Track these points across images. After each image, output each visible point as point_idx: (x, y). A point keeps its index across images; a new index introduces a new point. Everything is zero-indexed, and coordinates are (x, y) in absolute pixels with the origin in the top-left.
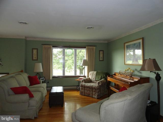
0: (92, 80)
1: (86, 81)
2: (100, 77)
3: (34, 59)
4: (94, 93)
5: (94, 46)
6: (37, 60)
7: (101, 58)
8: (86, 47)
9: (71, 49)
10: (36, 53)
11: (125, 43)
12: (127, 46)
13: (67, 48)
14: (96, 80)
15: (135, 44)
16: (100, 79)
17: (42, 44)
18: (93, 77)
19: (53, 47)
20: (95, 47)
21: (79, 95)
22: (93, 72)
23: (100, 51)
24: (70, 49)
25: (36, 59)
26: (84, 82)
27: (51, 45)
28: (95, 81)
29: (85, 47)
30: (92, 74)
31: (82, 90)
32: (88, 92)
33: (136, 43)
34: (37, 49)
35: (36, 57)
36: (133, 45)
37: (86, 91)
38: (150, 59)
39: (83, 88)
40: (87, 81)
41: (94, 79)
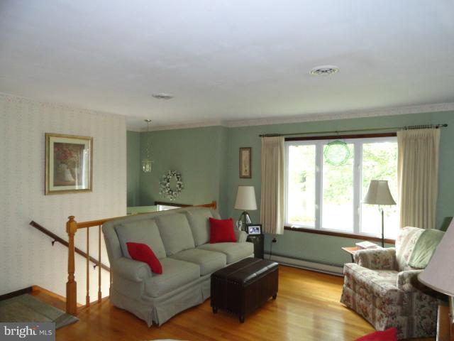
1: (370, 259)
3: (244, 174)
4: (378, 313)
6: (250, 177)
8: (398, 133)
9: (341, 143)
10: (248, 159)
13: (327, 141)
14: (413, 265)
17: (260, 136)
18: (405, 252)
19: (287, 140)
21: (338, 305)
22: (412, 228)
24: (336, 143)
25: (248, 174)
26: (360, 263)
27: (280, 135)
28: (409, 267)
29: (394, 135)
31: (349, 289)
34: (250, 149)
35: (248, 168)
37: (357, 295)
39: (351, 283)
40: (375, 262)
41: (406, 257)
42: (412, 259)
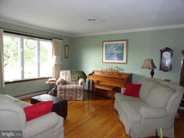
0: (67, 81)
1: (63, 83)
2: (77, 76)
4: (78, 95)
5: (61, 39)
7: (67, 54)
8: (53, 39)
11: (103, 42)
12: (106, 45)
14: (73, 80)
15: (117, 44)
16: (77, 78)
18: (68, 78)
19: (5, 32)
20: (61, 41)
22: (65, 71)
23: (66, 46)
24: (31, 39)
26: (61, 85)
27: (1, 28)
28: (71, 82)
30: (65, 74)
31: (61, 94)
32: (71, 95)
33: (119, 43)
36: (114, 44)
37: (67, 94)
38: (149, 59)
39: (63, 92)
41: (69, 79)
42: (71, 79)
